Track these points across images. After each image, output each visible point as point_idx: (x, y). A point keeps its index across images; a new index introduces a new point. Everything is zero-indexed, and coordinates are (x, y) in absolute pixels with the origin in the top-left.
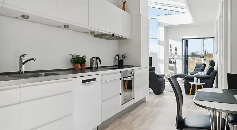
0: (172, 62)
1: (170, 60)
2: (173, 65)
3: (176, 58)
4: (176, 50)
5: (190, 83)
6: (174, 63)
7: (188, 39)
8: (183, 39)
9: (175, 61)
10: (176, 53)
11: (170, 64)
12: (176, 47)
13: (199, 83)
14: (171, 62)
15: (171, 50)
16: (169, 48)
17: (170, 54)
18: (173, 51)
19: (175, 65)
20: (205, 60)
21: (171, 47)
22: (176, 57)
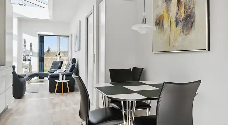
0: (27, 59)
1: (24, 57)
2: (28, 63)
3: (31, 56)
4: (31, 46)
5: (55, 81)
6: (29, 60)
7: (45, 35)
8: (38, 35)
9: (30, 59)
10: (31, 49)
11: (25, 62)
12: (31, 43)
13: (65, 81)
14: (25, 60)
15: (25, 46)
16: (23, 44)
17: (24, 50)
18: (28, 48)
19: (30, 63)
20: (60, 57)
21: (25, 42)
22: (31, 54)
